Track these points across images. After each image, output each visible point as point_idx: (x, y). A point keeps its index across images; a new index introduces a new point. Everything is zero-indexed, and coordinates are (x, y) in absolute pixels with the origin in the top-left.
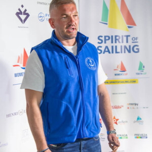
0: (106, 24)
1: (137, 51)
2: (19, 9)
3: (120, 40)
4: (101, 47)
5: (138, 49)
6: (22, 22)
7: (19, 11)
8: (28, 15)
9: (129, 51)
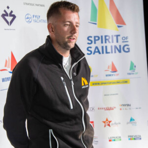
0: (96, 24)
1: (127, 50)
2: (5, 11)
3: (110, 40)
4: (91, 47)
5: (128, 49)
6: (8, 24)
7: (4, 13)
8: (14, 17)
9: (120, 51)
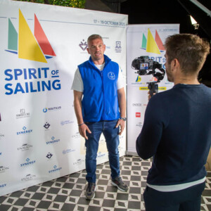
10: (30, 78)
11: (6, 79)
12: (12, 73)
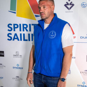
10: (23, 31)
11: (9, 30)
12: (12, 26)
